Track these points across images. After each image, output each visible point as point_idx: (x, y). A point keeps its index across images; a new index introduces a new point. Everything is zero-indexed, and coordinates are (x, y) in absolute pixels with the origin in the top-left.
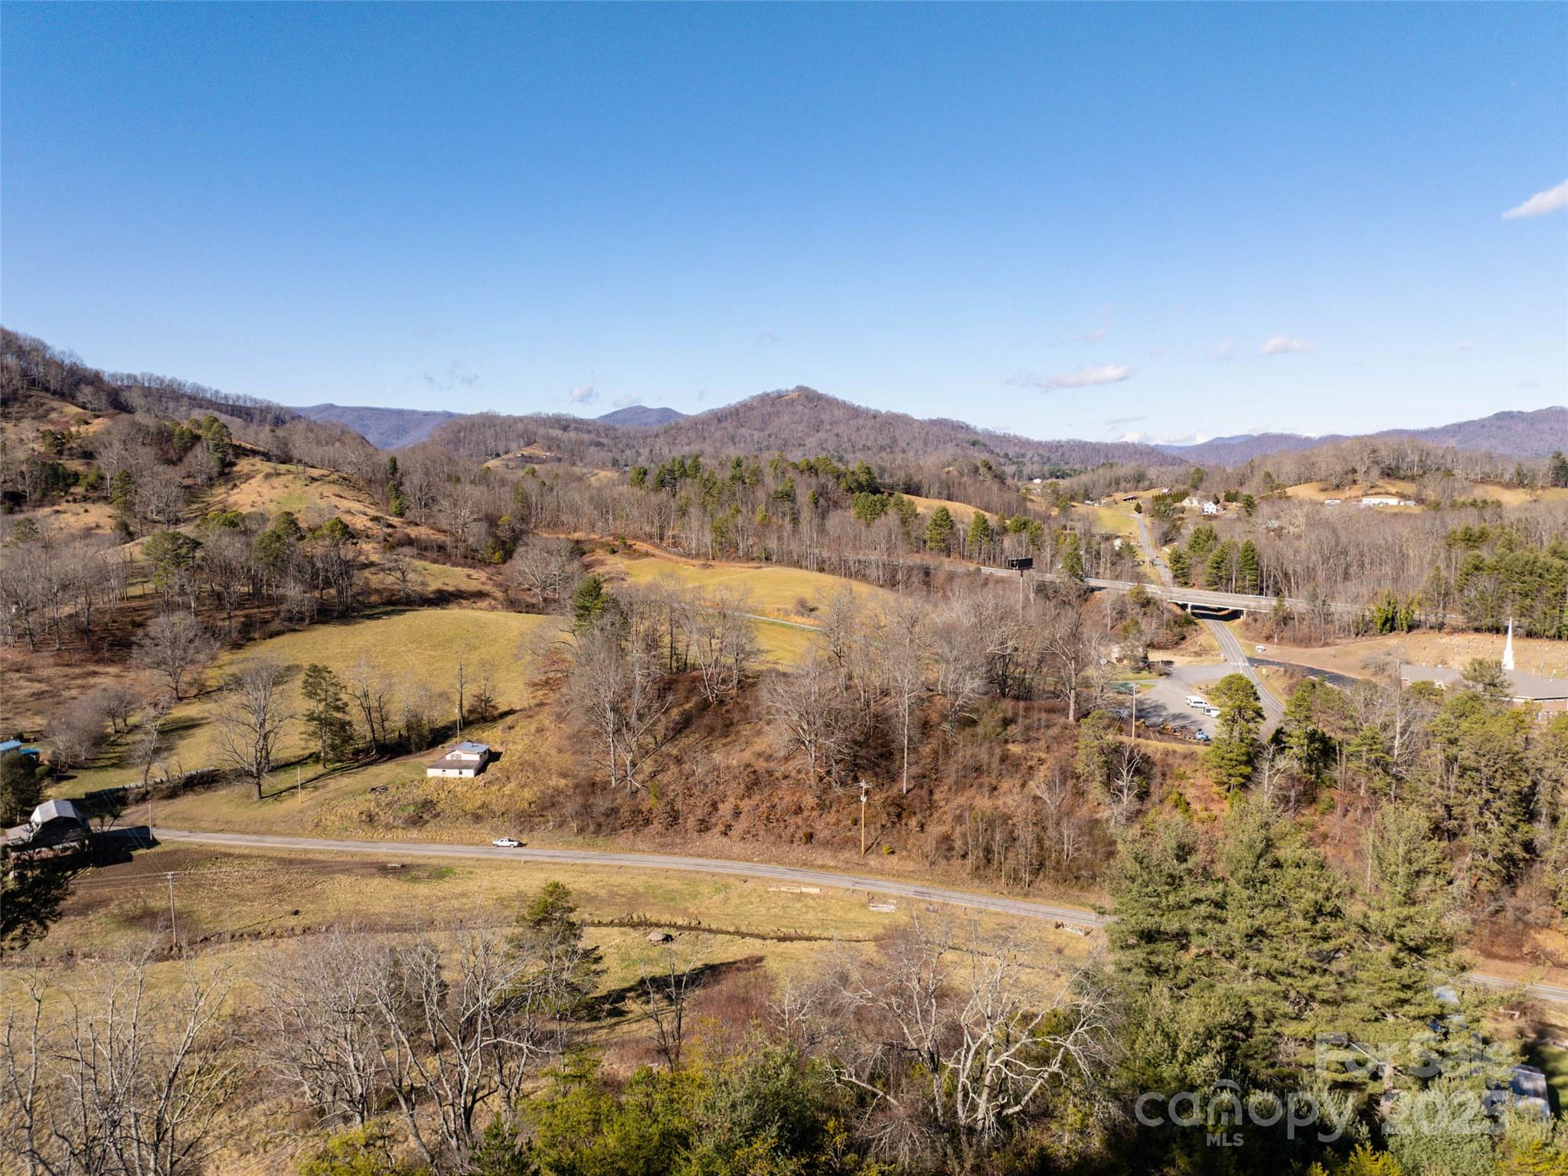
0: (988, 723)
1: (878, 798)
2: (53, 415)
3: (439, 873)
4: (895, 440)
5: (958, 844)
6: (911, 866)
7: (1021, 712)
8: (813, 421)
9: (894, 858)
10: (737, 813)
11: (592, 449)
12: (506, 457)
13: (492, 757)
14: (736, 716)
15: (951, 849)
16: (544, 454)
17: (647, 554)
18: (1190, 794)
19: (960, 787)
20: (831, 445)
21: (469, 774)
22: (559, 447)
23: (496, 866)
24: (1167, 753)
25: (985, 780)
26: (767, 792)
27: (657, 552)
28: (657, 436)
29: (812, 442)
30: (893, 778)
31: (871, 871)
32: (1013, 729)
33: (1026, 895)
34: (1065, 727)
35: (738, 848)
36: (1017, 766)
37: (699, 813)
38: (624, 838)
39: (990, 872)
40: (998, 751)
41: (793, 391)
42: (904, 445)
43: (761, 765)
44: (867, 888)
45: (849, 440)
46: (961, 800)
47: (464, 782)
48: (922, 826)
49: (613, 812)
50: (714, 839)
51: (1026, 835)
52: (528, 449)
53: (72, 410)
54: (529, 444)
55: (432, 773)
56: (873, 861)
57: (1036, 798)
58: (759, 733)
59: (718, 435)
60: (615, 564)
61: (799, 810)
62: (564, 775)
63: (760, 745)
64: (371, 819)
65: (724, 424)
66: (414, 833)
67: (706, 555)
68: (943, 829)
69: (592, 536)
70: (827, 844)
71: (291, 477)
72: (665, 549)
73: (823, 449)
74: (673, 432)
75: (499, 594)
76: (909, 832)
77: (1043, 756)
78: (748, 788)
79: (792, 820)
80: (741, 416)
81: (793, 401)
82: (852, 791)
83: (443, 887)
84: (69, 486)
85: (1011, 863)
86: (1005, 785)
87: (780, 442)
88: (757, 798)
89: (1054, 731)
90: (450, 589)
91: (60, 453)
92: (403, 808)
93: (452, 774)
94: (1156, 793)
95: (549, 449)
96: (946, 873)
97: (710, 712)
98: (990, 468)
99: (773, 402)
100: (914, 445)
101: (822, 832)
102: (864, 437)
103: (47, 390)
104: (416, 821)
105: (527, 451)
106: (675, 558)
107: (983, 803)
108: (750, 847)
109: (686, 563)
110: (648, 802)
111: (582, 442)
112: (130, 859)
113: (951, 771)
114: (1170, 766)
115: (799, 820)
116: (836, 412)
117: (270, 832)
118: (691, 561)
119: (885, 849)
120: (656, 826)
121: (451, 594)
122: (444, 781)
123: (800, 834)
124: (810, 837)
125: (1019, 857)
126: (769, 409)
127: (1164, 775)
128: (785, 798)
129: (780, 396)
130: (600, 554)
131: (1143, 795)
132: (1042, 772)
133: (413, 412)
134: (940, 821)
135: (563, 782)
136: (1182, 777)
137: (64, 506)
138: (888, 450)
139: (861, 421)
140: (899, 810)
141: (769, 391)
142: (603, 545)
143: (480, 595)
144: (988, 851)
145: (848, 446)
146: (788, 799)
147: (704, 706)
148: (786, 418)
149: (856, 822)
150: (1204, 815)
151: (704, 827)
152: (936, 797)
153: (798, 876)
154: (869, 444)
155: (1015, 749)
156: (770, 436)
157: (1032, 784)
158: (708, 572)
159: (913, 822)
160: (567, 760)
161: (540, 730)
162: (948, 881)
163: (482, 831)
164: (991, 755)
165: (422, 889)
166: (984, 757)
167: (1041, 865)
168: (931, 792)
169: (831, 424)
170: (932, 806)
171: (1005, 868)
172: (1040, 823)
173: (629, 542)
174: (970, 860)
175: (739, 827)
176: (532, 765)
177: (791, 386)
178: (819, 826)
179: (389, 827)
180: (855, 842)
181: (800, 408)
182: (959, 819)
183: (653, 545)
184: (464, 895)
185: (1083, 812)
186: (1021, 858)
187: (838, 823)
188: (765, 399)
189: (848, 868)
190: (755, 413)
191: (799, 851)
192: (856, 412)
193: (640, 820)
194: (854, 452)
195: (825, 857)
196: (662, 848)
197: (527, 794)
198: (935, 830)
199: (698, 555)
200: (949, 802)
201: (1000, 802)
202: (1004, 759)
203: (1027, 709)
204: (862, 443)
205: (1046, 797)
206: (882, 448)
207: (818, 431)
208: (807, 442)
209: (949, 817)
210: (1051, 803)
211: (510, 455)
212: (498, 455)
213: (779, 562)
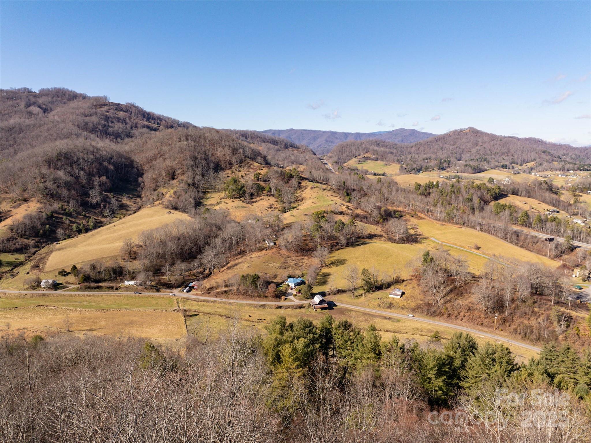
0: (529, 302)
1: (499, 317)
2: (252, 166)
3: (398, 321)
4: (509, 151)
5: (518, 331)
6: (506, 334)
7: (539, 300)
8: (475, 141)
9: (502, 332)
10: (465, 316)
11: (389, 154)
12: (359, 157)
13: (403, 293)
14: (464, 292)
15: (516, 332)
16: (372, 156)
17: (423, 218)
18: (581, 328)
19: (520, 317)
20: (481, 152)
21: (399, 297)
22: (377, 154)
23: (409, 320)
24: (577, 316)
25: (527, 316)
26: (472, 312)
27: (426, 217)
28: (412, 147)
29: (474, 150)
30: (503, 312)
31: (496, 334)
32: (536, 304)
33: (534, 345)
34: (551, 305)
35: (464, 324)
36: (536, 314)
37: (455, 315)
38: (437, 318)
39: (526, 339)
40: (531, 310)
41: (467, 129)
42: (513, 152)
43: (470, 305)
44: (495, 338)
45: (489, 150)
46: (520, 320)
47: (398, 299)
48: (510, 325)
49: (435, 312)
50: (459, 321)
51: (536, 332)
52: (366, 154)
53: (256, 164)
54: (367, 152)
55: (390, 296)
56: (497, 332)
57: (539, 323)
58: (470, 297)
59: (436, 147)
60: (414, 221)
61: (480, 318)
62: (421, 301)
63: (470, 300)
64: (379, 305)
65: (438, 143)
66: (389, 310)
67: (443, 221)
68: (515, 327)
69: (405, 210)
70: (486, 326)
71: (318, 189)
72: (428, 217)
73: (478, 154)
74: (418, 146)
75: (386, 236)
76: (506, 326)
77: (543, 312)
78: (468, 310)
79: (478, 320)
80: (445, 139)
81: (467, 133)
82: (493, 315)
83: (400, 324)
84: (262, 191)
85: (531, 337)
86: (532, 318)
87: (461, 150)
88: (469, 314)
89: (547, 306)
90: (372, 233)
91: (258, 180)
92: (386, 304)
93: (395, 297)
94: (571, 326)
95: (374, 155)
96: (515, 337)
97: (457, 290)
98: (547, 183)
99: (458, 134)
100: (517, 153)
101: (485, 324)
102: (496, 148)
103: (248, 157)
104: (389, 307)
105: (366, 155)
106: (432, 220)
107: (526, 322)
108: (467, 324)
109: (436, 223)
110: (443, 311)
111: (386, 152)
112: (333, 309)
113: (518, 314)
114: (577, 320)
115: (480, 320)
116: (485, 138)
117: (358, 306)
118: (438, 222)
119: (500, 329)
120: (445, 316)
121: (373, 235)
122: (393, 298)
123: (480, 323)
124: (482, 324)
125: (533, 336)
126: (457, 136)
127: (575, 322)
128: (476, 314)
129: (461, 131)
130: (408, 217)
131: (568, 326)
132: (542, 317)
133: (320, 131)
134: (514, 325)
135: (421, 302)
136: (580, 323)
137: (262, 197)
138: (506, 154)
139: (495, 142)
140: (504, 321)
141: (457, 129)
142: (409, 214)
143: (381, 236)
144: (526, 334)
145: (489, 152)
146: (477, 314)
147: (455, 288)
148: (463, 140)
149: (493, 322)
150: (583, 333)
151: (456, 318)
152: (514, 319)
153: (479, 333)
154: (498, 152)
155: (536, 309)
156: (457, 147)
157: (539, 319)
158: (444, 227)
159: (508, 324)
160: (421, 297)
161: (413, 288)
162: (515, 339)
163: (404, 312)
164: (529, 310)
165: (396, 324)
166: (527, 311)
167: (539, 339)
168: (513, 317)
169: (482, 143)
170: (513, 321)
171: (530, 338)
172: (540, 329)
173: (417, 213)
174: (521, 335)
175: (465, 319)
176: (413, 297)
177: (466, 127)
178: (484, 322)
179: (384, 308)
180: (493, 327)
181: (469, 136)
182: (519, 325)
183: (425, 214)
184: (405, 326)
185: (551, 328)
186: (534, 337)
187: (489, 322)
188: (456, 132)
189: (490, 332)
190: (451, 138)
191: (479, 327)
192: (493, 137)
193: (441, 314)
194: (491, 155)
195: (485, 329)
196: (446, 321)
197: (413, 304)
198: (513, 327)
199: (440, 220)
200: (517, 321)
201: (530, 322)
202: (532, 312)
203: (540, 299)
204: (495, 151)
205: (542, 323)
206: (503, 154)
207: (477, 146)
208: (472, 151)
209: (517, 324)
210: (543, 325)
211: (360, 157)
212: (356, 157)
213: (467, 226)
